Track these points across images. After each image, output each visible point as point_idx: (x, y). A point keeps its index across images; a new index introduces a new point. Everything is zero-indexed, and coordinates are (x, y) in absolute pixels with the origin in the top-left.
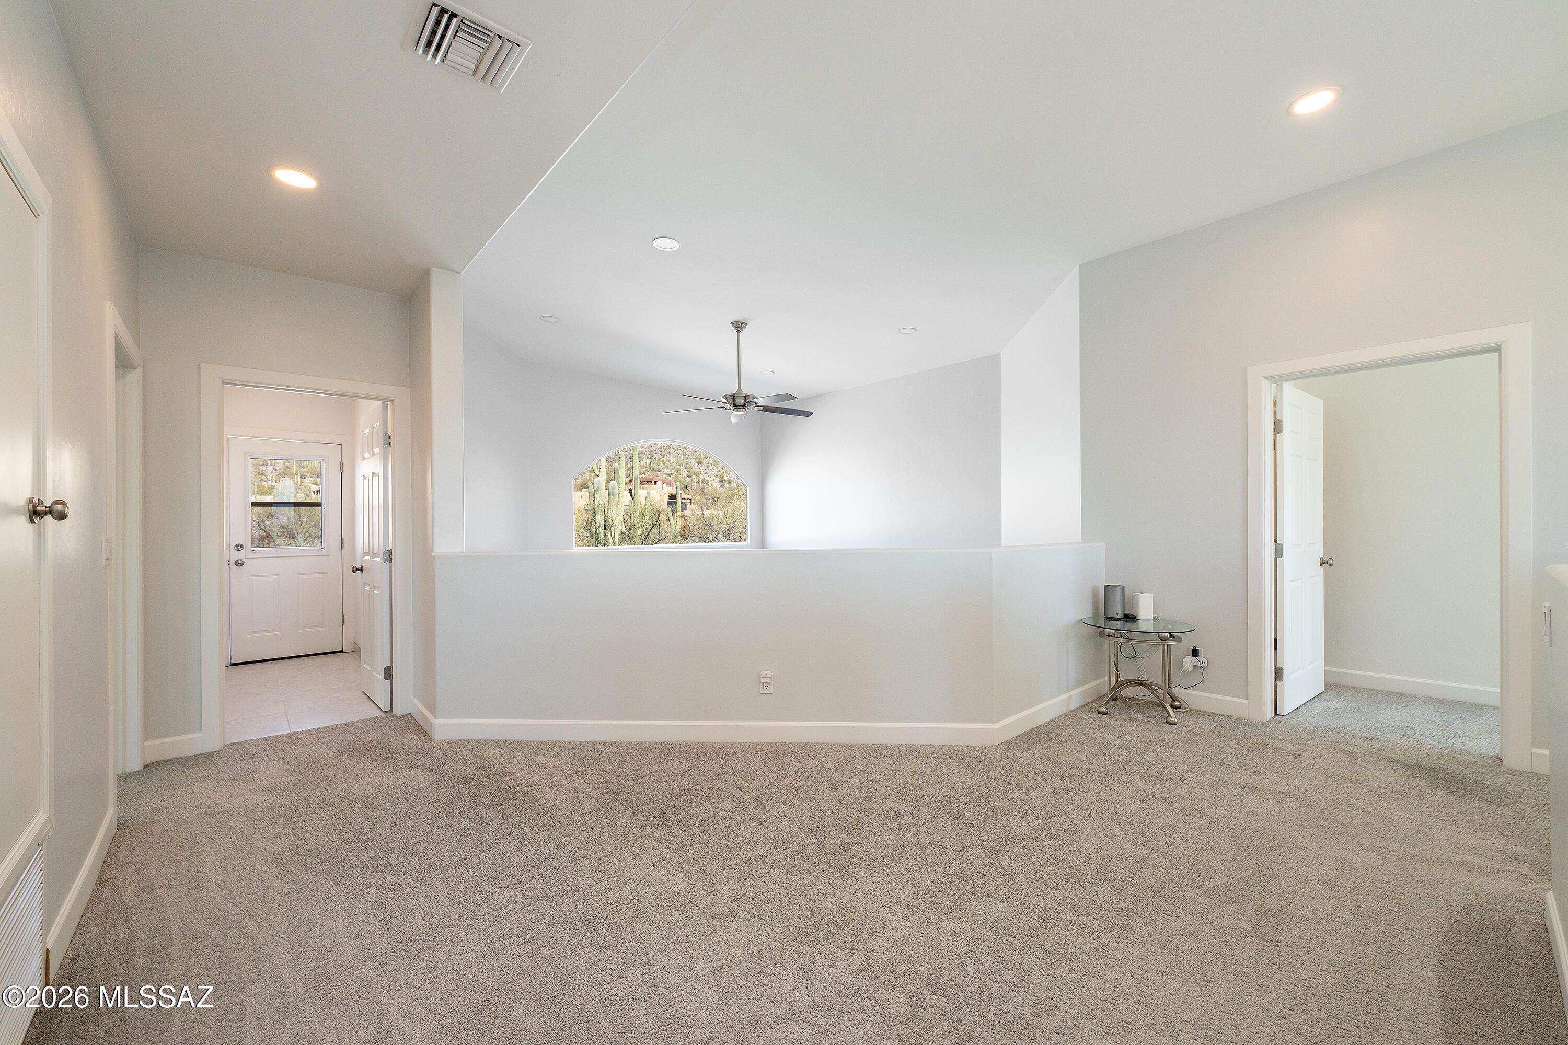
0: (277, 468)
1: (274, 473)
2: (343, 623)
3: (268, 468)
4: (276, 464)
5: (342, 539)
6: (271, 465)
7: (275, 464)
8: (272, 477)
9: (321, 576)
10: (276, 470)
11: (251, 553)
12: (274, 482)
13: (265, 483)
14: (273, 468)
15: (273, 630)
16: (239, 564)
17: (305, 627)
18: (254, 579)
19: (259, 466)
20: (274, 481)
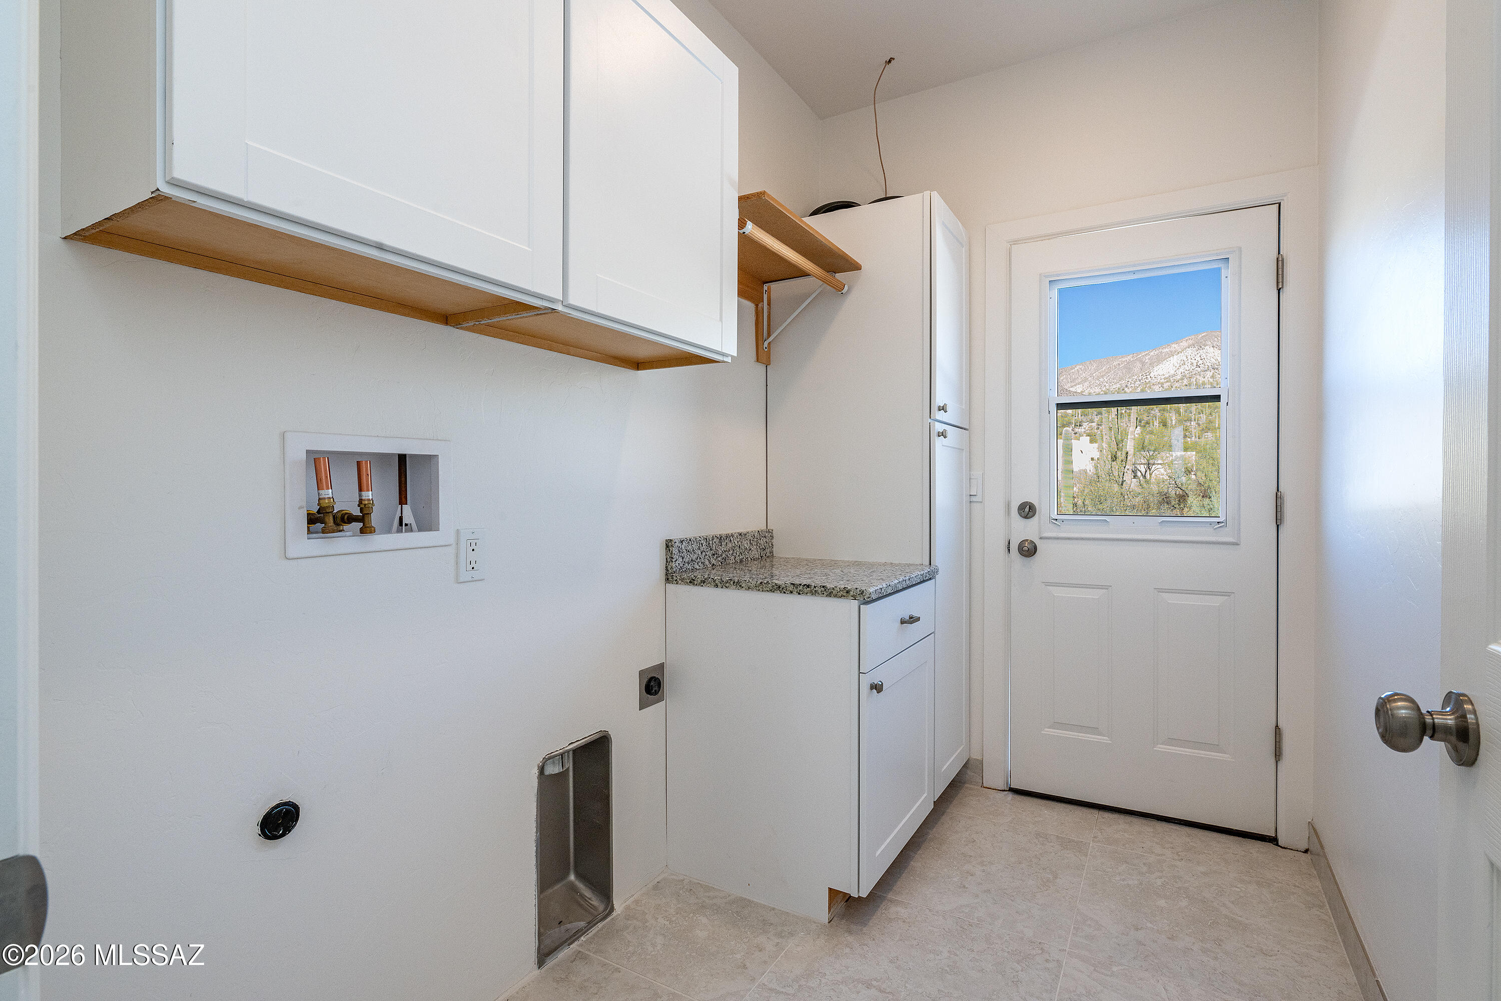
0: (1201, 423)
1: (1198, 428)
2: (1278, 754)
3: (1192, 424)
4: (1200, 419)
5: (1279, 499)
6: (1195, 420)
7: (1198, 419)
8: (1195, 433)
9: (1217, 601)
10: (1199, 425)
11: (1051, 526)
12: (1197, 438)
13: (1189, 439)
14: (1197, 424)
15: (1094, 730)
16: (1028, 550)
17: (1171, 741)
18: (1058, 592)
19: (1184, 422)
20: (1197, 436)
